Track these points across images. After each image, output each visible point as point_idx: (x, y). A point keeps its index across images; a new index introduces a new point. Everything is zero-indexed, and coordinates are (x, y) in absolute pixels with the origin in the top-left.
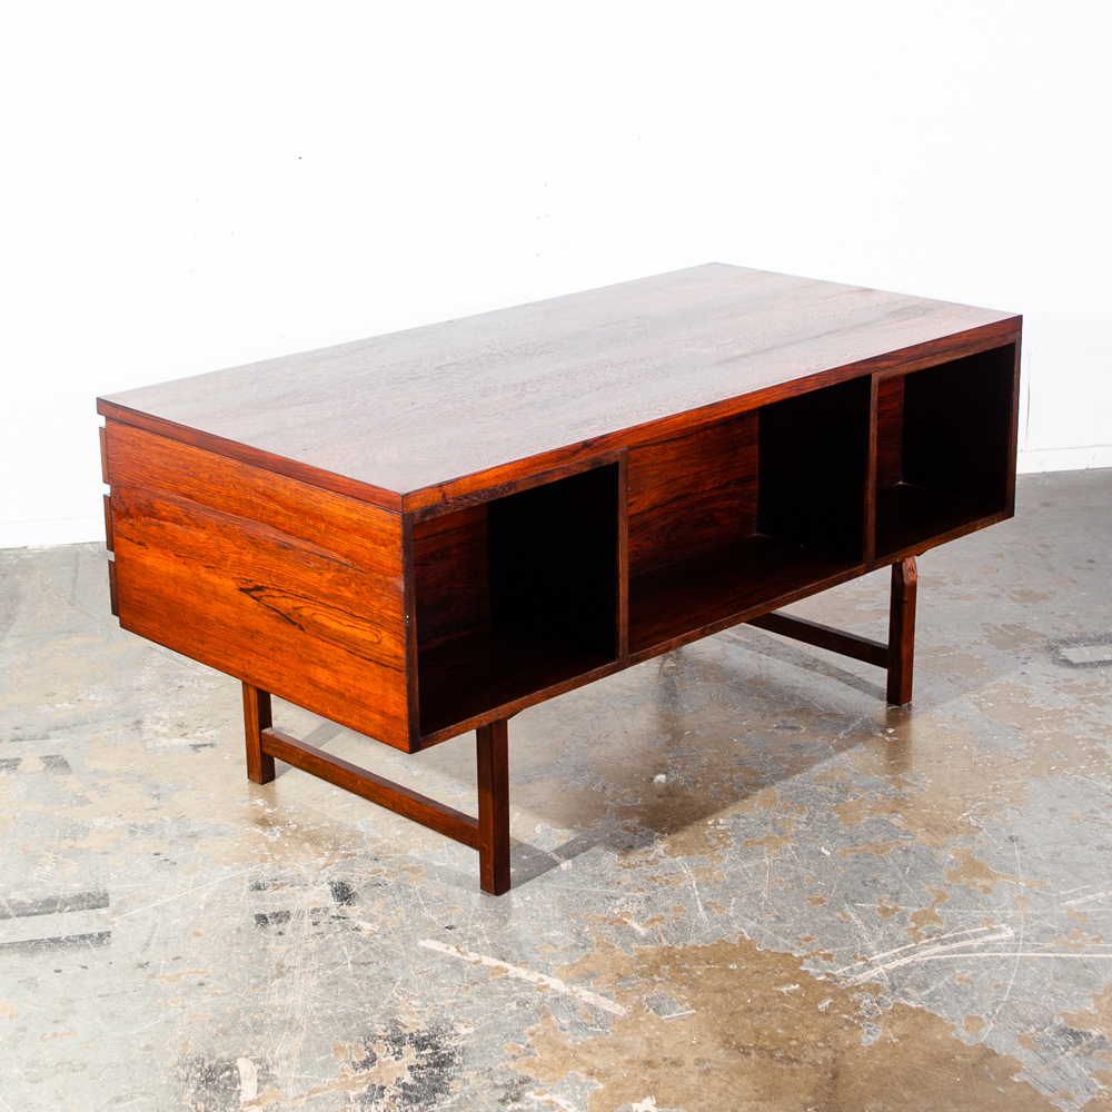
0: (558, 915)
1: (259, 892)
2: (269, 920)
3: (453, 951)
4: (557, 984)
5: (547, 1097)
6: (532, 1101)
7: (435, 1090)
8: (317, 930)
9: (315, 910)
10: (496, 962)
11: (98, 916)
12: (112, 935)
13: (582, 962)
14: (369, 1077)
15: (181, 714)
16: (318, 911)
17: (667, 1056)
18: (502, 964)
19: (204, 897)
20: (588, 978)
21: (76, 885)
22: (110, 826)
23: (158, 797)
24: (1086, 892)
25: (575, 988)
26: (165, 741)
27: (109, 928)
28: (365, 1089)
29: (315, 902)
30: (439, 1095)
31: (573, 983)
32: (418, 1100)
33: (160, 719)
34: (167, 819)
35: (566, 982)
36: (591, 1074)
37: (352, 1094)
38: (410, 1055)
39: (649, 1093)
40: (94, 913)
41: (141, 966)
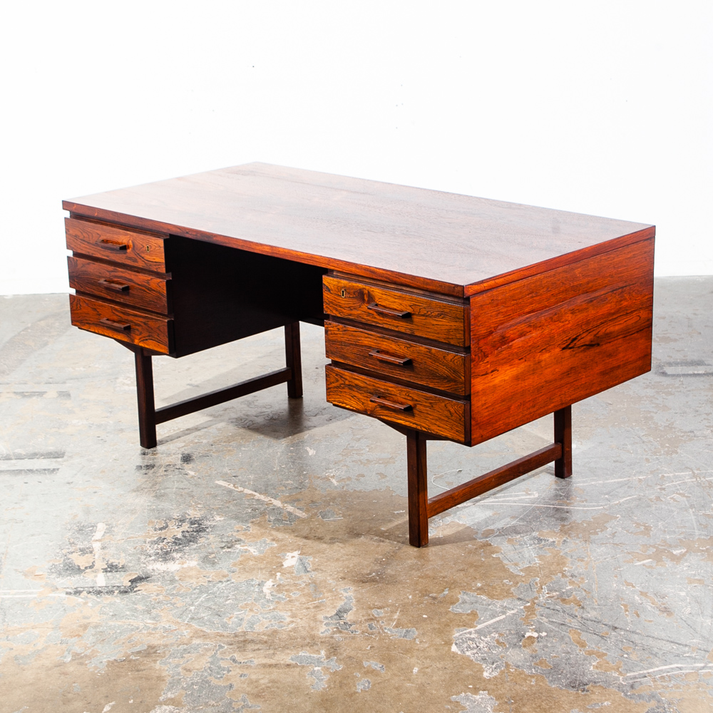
0: (295, 474)
1: (144, 456)
2: (143, 468)
3: (231, 486)
4: (278, 503)
5: (246, 547)
6: (237, 549)
7: (191, 541)
8: (165, 473)
9: (168, 465)
10: (250, 492)
11: (56, 462)
12: (60, 470)
13: (297, 494)
14: (160, 534)
16: (170, 465)
17: (317, 535)
18: (254, 493)
19: (114, 456)
20: (295, 501)
21: (51, 448)
22: (79, 424)
23: (111, 412)
24: (594, 480)
25: (286, 505)
27: (59, 467)
28: (156, 539)
29: (171, 462)
30: (192, 543)
31: (286, 503)
32: (180, 544)
33: (129, 377)
34: (111, 422)
35: (282, 503)
36: (273, 540)
37: (148, 540)
38: (186, 527)
39: (299, 549)
40: (55, 460)
41: (69, 483)
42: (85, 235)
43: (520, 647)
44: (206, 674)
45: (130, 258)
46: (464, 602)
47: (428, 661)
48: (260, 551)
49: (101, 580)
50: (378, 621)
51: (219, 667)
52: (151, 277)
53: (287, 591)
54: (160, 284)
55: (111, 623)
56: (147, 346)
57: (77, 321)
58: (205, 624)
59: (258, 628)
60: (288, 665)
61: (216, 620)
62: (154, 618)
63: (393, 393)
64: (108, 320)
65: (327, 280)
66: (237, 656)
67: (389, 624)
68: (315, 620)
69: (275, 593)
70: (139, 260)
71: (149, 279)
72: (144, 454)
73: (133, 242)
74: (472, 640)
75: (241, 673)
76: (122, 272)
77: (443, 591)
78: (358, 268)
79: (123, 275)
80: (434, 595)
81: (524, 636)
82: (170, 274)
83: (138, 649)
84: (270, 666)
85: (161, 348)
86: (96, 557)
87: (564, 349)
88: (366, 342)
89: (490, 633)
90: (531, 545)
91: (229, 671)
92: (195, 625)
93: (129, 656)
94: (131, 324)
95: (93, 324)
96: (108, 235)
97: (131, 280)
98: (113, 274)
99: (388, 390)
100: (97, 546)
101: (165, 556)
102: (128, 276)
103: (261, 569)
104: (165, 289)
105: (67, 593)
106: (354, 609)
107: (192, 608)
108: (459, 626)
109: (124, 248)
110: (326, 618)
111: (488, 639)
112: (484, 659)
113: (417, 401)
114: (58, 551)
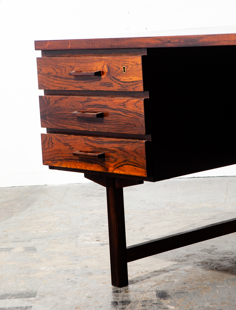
1: (117, 293)
2: (119, 303)
8: (143, 308)
9: (144, 301)
11: (29, 300)
12: (33, 307)
15: (99, 234)
16: (147, 301)
19: (87, 295)
21: (22, 289)
22: (48, 270)
23: (77, 260)
26: (88, 243)
27: (33, 305)
29: (146, 298)
33: (88, 236)
34: (78, 268)
40: (27, 299)
42: (58, 70)
45: (104, 84)
52: (128, 98)
54: (137, 104)
56: (122, 173)
57: (49, 160)
64: (81, 152)
70: (115, 84)
71: (125, 101)
72: (117, 292)
73: (108, 68)
76: (96, 100)
79: (97, 103)
82: (148, 92)
85: (138, 172)
94: (106, 152)
95: (65, 159)
96: (81, 65)
97: (105, 106)
98: (86, 104)
102: (101, 103)
104: (143, 108)
109: (99, 74)
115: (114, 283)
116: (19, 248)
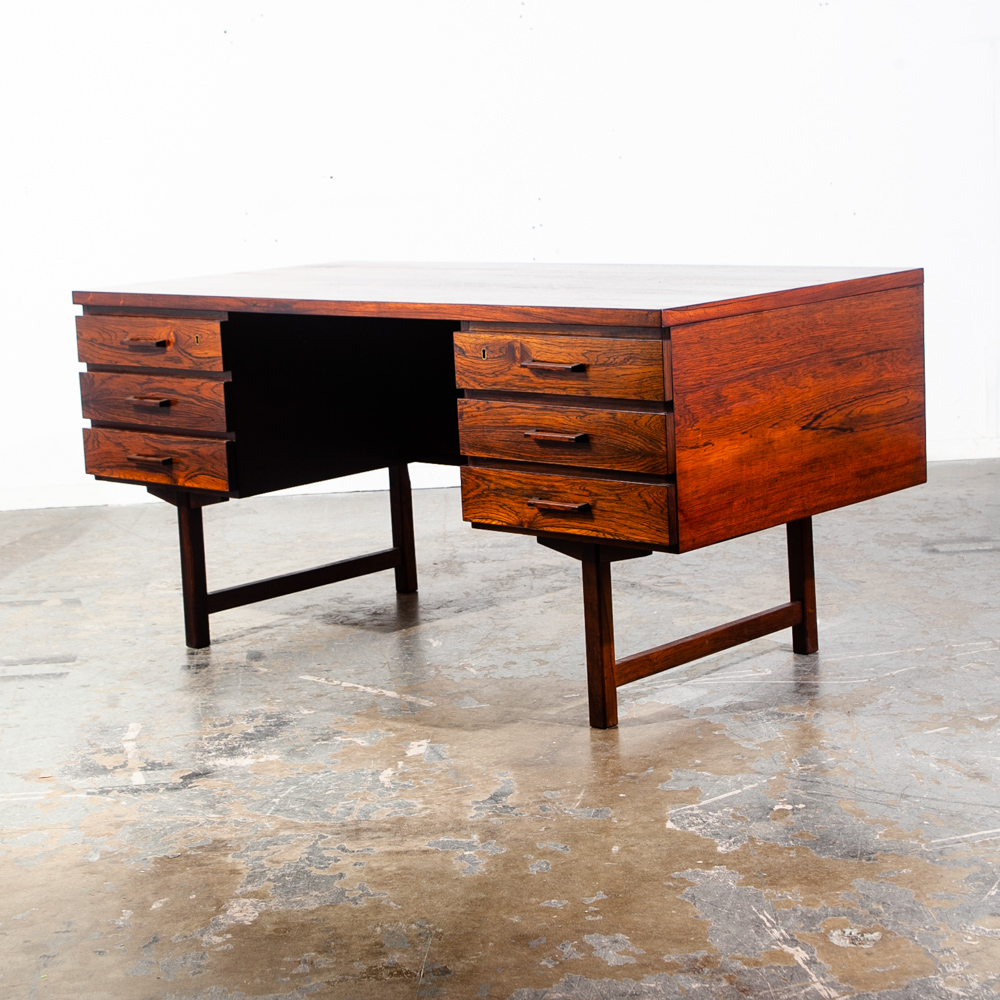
1: (192, 656)
2: (192, 667)
3: (322, 680)
4: (391, 694)
5: (349, 739)
6: (337, 741)
7: (268, 736)
8: (225, 671)
9: (227, 664)
10: (351, 685)
11: (64, 666)
12: (70, 674)
13: (419, 685)
14: (222, 730)
16: (231, 663)
17: (453, 723)
18: (357, 686)
20: (416, 691)
22: (96, 629)
23: (141, 616)
24: (851, 654)
25: (404, 696)
27: (69, 671)
28: (216, 735)
29: (232, 660)
30: (270, 738)
31: (404, 693)
32: (252, 739)
34: (142, 625)
35: (398, 693)
36: (390, 730)
37: (205, 736)
38: (260, 721)
39: (428, 738)
40: (62, 664)
41: (84, 686)
42: (105, 336)
43: (768, 820)
44: (302, 865)
45: (171, 359)
46: (679, 779)
47: (633, 839)
48: (370, 742)
49: (138, 779)
50: (554, 803)
51: (322, 857)
52: (203, 381)
53: (414, 778)
54: (215, 390)
55: (155, 820)
56: (196, 486)
57: (93, 467)
58: (296, 815)
59: (374, 816)
60: (425, 852)
61: (313, 811)
62: (220, 813)
63: (561, 490)
64: (139, 455)
65: (459, 338)
66: (346, 845)
67: (570, 805)
68: (461, 806)
69: (397, 781)
70: (185, 360)
71: (199, 384)
72: (193, 654)
73: (176, 335)
74: (696, 815)
75: (355, 862)
76: (159, 381)
77: (646, 769)
78: (506, 312)
79: (161, 385)
80: (633, 774)
81: (772, 809)
82: (230, 373)
83: (199, 843)
84: (398, 853)
85: (218, 484)
86: (129, 756)
87: (804, 428)
88: (520, 420)
89: (721, 808)
90: (768, 720)
91: (336, 860)
92: (281, 817)
93: (186, 851)
94: (174, 456)
95: (117, 466)
96: (139, 330)
97: (172, 391)
98: (145, 386)
99: (553, 486)
100: (129, 747)
101: (231, 752)
102: (167, 385)
103: (374, 759)
104: (223, 394)
105: (88, 793)
106: (517, 792)
107: (276, 800)
108: (674, 803)
109: (163, 344)
110: (477, 802)
111: (719, 814)
112: (716, 835)
113: (596, 495)
114: (72, 752)
115: (189, 643)
116: (54, 601)
